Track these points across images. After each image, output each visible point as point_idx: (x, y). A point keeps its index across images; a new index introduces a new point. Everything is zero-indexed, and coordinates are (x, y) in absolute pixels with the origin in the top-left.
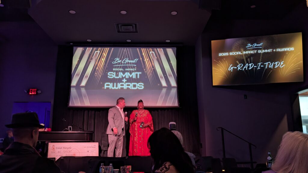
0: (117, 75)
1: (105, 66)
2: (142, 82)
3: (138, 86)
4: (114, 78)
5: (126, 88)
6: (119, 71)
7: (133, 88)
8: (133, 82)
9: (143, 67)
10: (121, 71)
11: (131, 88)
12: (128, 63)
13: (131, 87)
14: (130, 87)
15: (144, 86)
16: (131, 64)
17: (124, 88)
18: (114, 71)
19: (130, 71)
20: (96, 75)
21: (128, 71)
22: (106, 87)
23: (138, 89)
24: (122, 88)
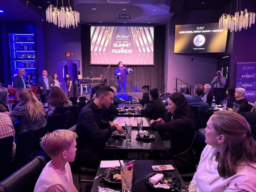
0: (118, 45)
1: (112, 40)
2: (132, 49)
4: (117, 47)
6: (119, 43)
8: (127, 49)
9: (132, 40)
10: (120, 43)
11: (125, 53)
12: (124, 38)
15: (132, 51)
16: (125, 38)
18: (117, 43)
21: (124, 43)
23: (129, 53)
24: (121, 53)
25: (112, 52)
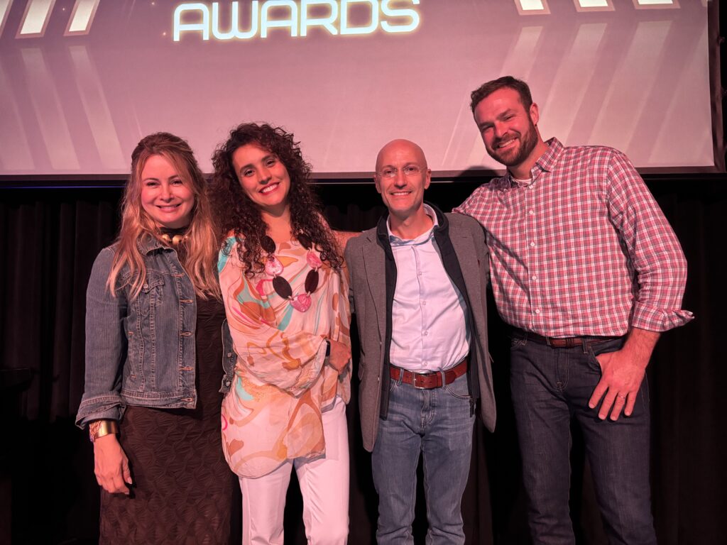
3: (383, 17)
5: (304, 34)
7: (347, 30)
11: (334, 32)
13: (337, 24)
14: (326, 23)
15: (423, 10)
17: (294, 34)
22: (179, 29)
23: (380, 34)
24: (279, 35)
25: (177, 38)
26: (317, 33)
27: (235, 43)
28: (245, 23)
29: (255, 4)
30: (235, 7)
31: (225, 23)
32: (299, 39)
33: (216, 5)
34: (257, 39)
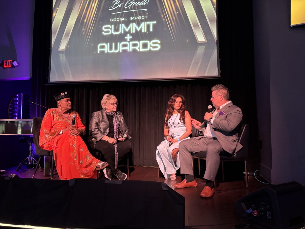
0: (117, 30)
1: (97, 15)
2: (158, 39)
3: (151, 46)
4: (112, 34)
6: (120, 22)
7: (142, 50)
8: (143, 39)
9: (160, 11)
11: (138, 50)
12: (134, 7)
13: (139, 48)
14: (136, 48)
15: (161, 44)
16: (138, 7)
17: (128, 51)
18: (111, 24)
19: (138, 20)
20: (83, 31)
21: (133, 21)
22: (99, 50)
23: (150, 51)
24: (125, 51)
25: (98, 52)
26: (134, 50)
27: (113, 53)
28: (116, 48)
29: (118, 43)
30: (113, 44)
31: (111, 48)
32: (130, 52)
33: (108, 44)
34: (119, 53)
